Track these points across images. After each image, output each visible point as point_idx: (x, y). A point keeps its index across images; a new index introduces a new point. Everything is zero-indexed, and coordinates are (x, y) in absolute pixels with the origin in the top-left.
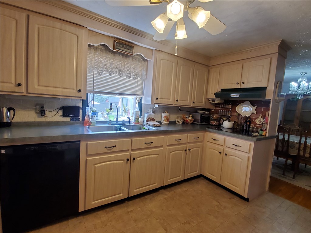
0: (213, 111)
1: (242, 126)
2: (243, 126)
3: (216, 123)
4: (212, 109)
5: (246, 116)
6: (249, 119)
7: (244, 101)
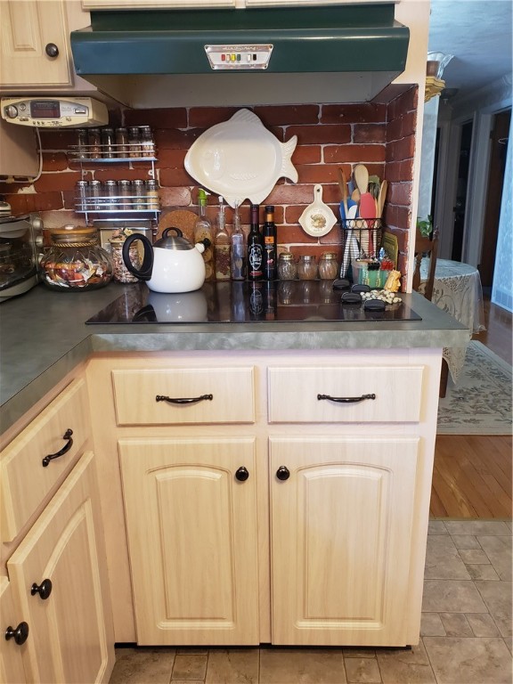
0: (30, 190)
1: (239, 264)
2: (246, 261)
3: (95, 275)
4: (23, 181)
5: (247, 201)
6: (269, 218)
7: (225, 114)
